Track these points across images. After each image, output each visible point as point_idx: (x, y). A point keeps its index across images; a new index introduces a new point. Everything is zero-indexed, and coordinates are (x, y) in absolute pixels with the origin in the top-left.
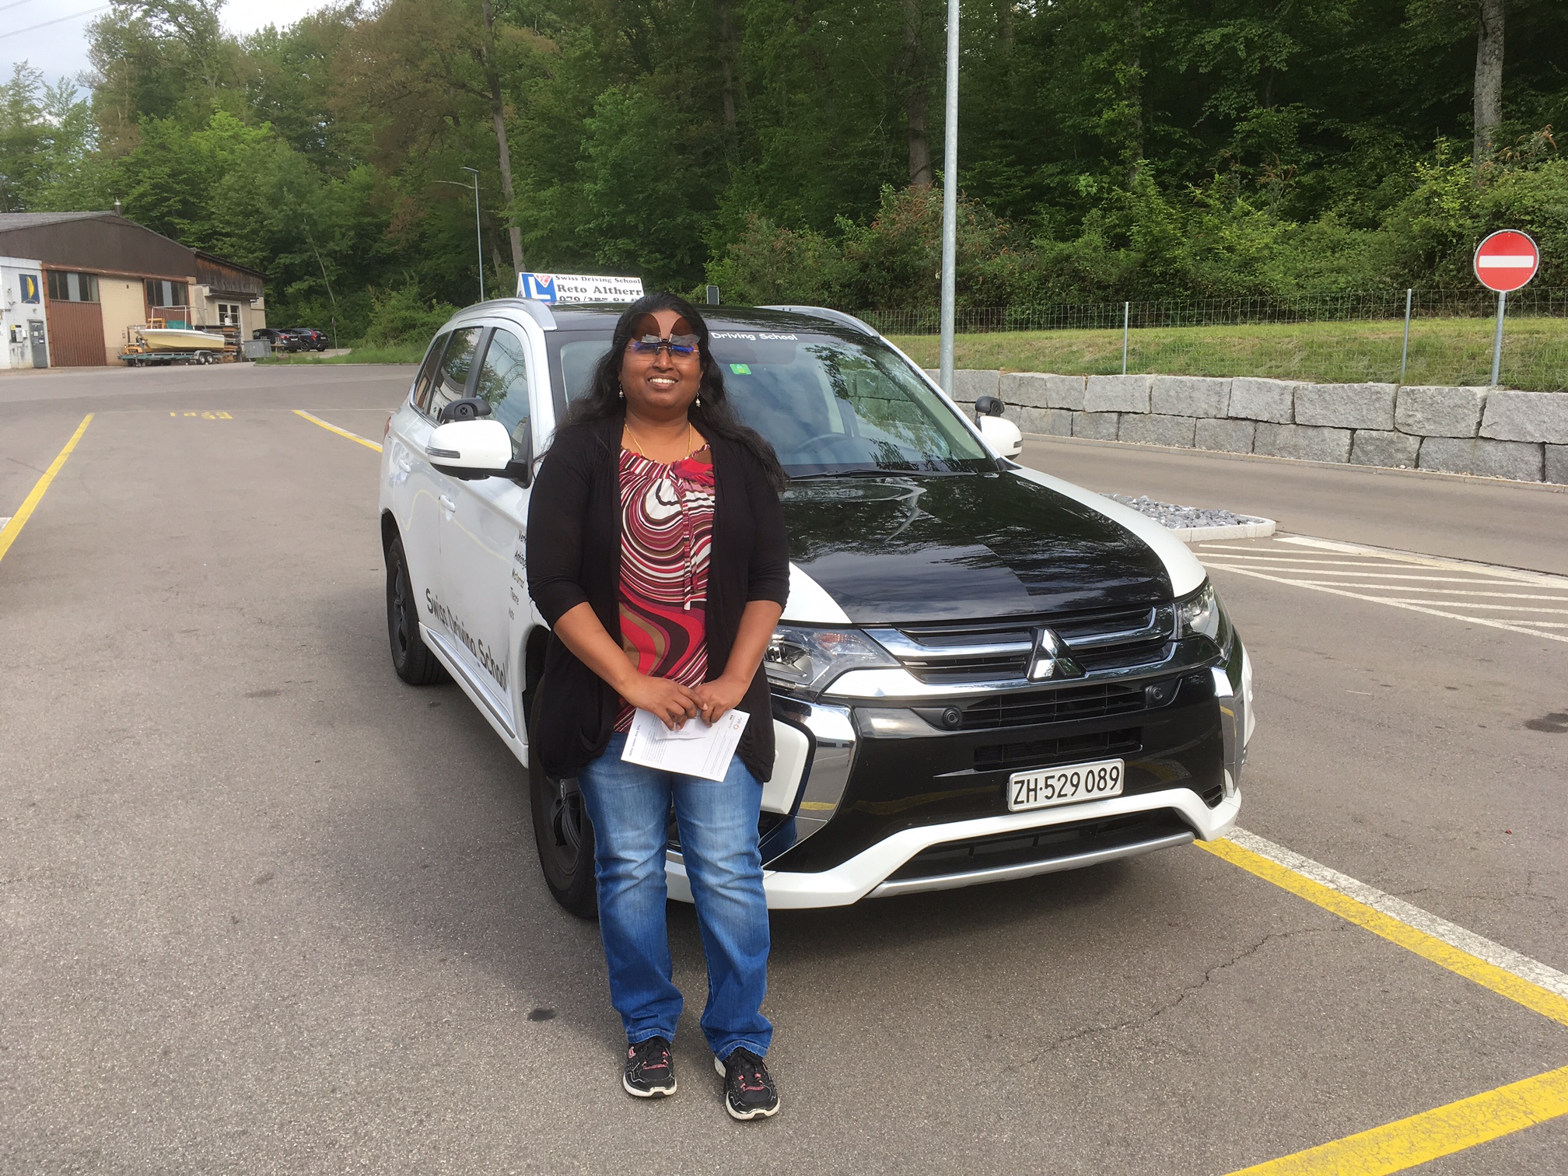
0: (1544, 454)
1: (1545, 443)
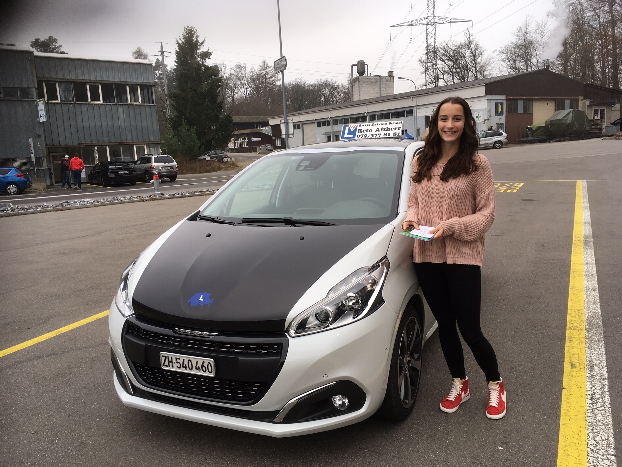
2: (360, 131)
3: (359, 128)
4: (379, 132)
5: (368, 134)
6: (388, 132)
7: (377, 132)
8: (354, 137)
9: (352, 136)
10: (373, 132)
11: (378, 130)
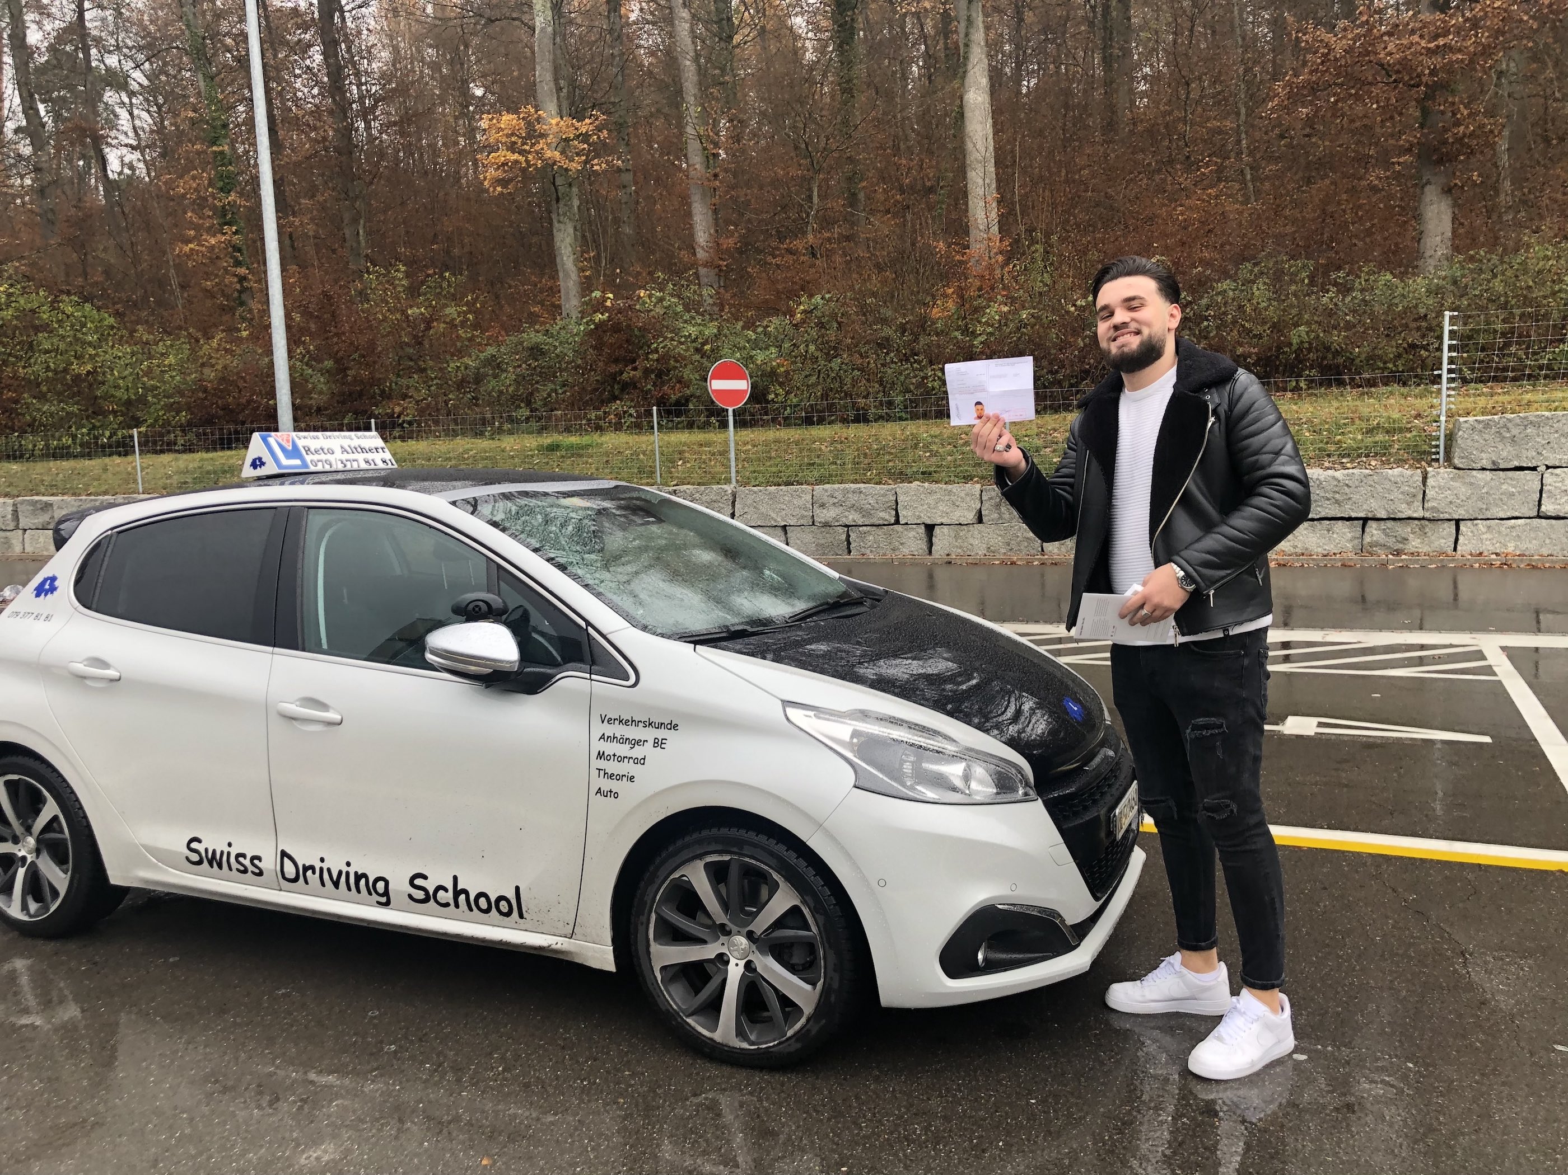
0: (786, 533)
1: (785, 526)
2: (308, 450)
3: (301, 443)
4: (351, 456)
5: (329, 457)
6: (370, 456)
7: (345, 456)
8: (305, 464)
9: (298, 462)
10: (338, 455)
11: (344, 450)
